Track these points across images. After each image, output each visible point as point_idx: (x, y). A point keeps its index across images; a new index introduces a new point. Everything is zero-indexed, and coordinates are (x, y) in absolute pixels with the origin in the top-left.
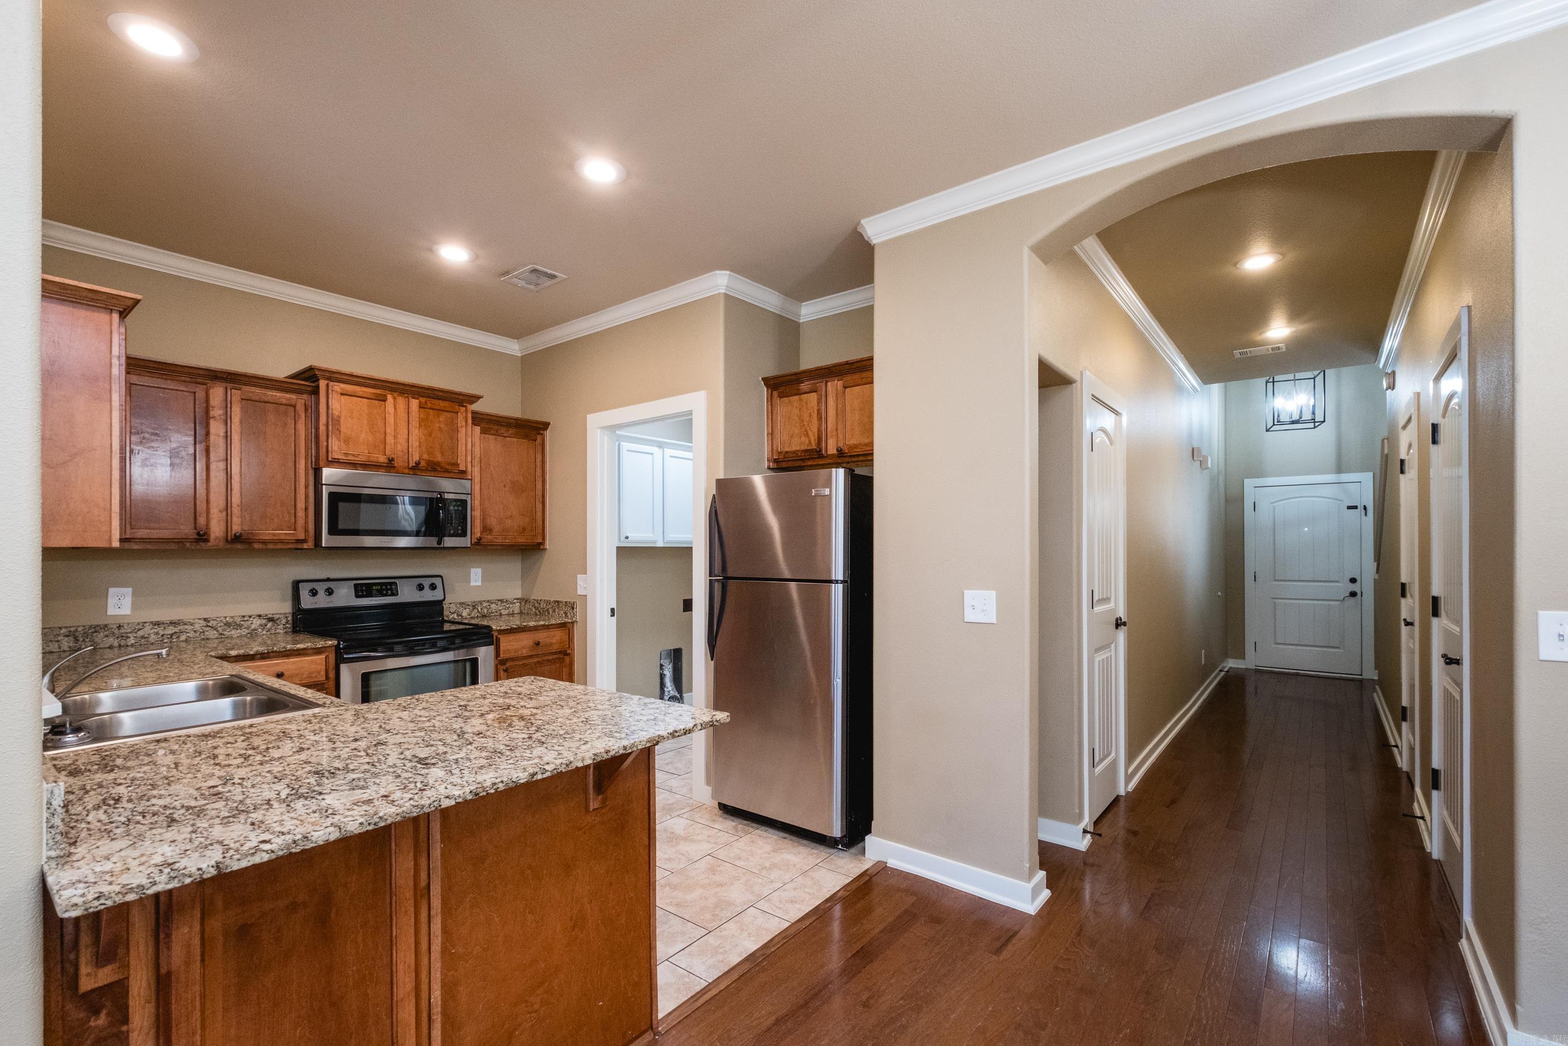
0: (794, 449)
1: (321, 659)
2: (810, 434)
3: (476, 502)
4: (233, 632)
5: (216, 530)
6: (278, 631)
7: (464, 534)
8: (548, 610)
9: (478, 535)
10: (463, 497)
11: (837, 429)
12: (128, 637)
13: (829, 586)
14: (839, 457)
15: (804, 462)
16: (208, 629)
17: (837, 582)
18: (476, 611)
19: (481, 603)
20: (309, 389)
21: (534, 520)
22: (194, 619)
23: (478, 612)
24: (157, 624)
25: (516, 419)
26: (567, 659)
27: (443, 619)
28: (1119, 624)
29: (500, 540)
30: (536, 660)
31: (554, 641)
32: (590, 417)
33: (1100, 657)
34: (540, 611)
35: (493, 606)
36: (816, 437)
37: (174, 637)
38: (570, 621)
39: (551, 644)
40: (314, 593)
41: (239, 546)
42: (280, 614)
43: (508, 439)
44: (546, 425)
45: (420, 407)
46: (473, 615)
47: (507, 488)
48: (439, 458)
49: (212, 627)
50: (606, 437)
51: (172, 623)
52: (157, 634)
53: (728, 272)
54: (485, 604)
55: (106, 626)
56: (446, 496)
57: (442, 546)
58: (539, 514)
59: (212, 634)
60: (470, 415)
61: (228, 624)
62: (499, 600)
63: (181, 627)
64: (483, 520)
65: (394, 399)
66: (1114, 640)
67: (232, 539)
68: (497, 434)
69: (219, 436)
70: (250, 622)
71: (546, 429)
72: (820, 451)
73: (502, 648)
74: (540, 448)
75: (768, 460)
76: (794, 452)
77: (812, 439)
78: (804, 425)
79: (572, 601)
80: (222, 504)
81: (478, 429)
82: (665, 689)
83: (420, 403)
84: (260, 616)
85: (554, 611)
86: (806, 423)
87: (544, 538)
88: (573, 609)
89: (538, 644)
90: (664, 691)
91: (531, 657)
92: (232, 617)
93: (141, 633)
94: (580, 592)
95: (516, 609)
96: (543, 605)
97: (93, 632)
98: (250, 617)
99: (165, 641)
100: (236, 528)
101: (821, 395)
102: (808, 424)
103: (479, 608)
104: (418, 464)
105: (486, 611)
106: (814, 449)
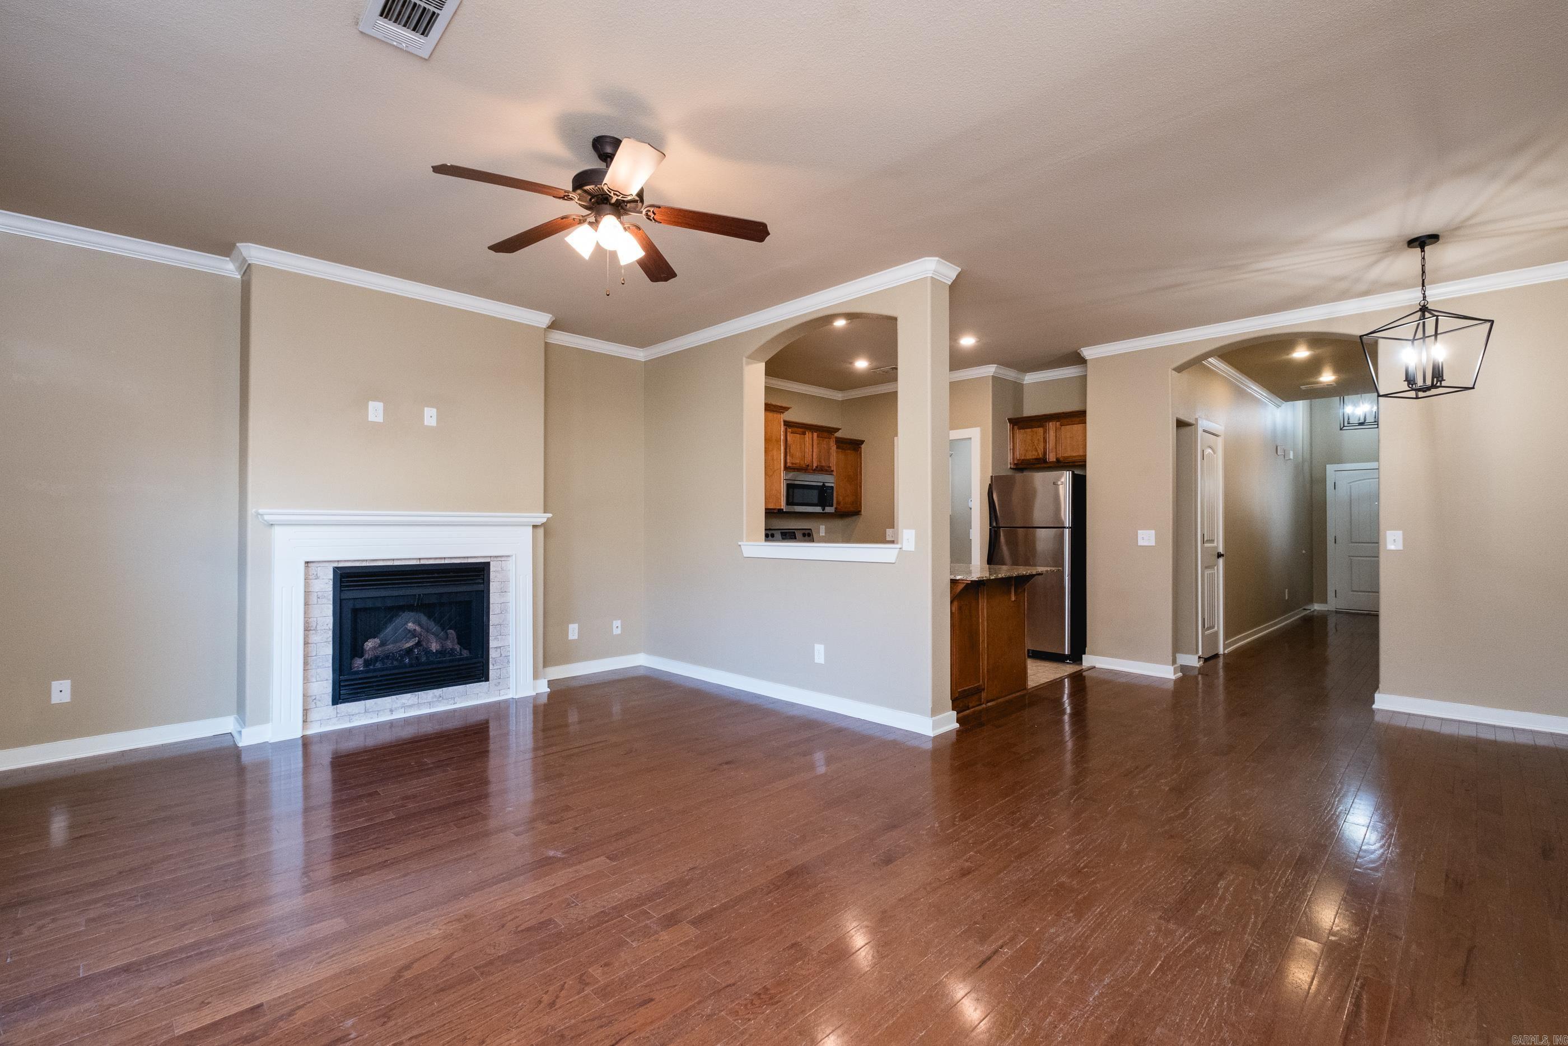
0: (1028, 458)
2: (1038, 450)
3: (835, 488)
7: (831, 505)
10: (831, 485)
11: (1056, 448)
13: (1064, 530)
15: (1034, 467)
17: (1068, 528)
21: (857, 497)
25: (853, 440)
28: (1219, 555)
29: (843, 509)
33: (1207, 572)
36: (1043, 452)
43: (847, 451)
44: (862, 442)
45: (818, 437)
47: (847, 479)
48: (824, 464)
53: (995, 364)
56: (827, 485)
57: (825, 512)
58: (859, 494)
60: (834, 440)
64: (839, 498)
65: (808, 433)
66: (1217, 564)
68: (844, 449)
71: (862, 445)
72: (1046, 461)
74: (859, 456)
75: (1010, 464)
76: (1028, 461)
77: (1040, 453)
78: (1034, 445)
81: (836, 447)
83: (818, 435)
86: (1036, 444)
87: (861, 506)
101: (1046, 430)
102: (1038, 445)
104: (816, 467)
106: (1041, 458)
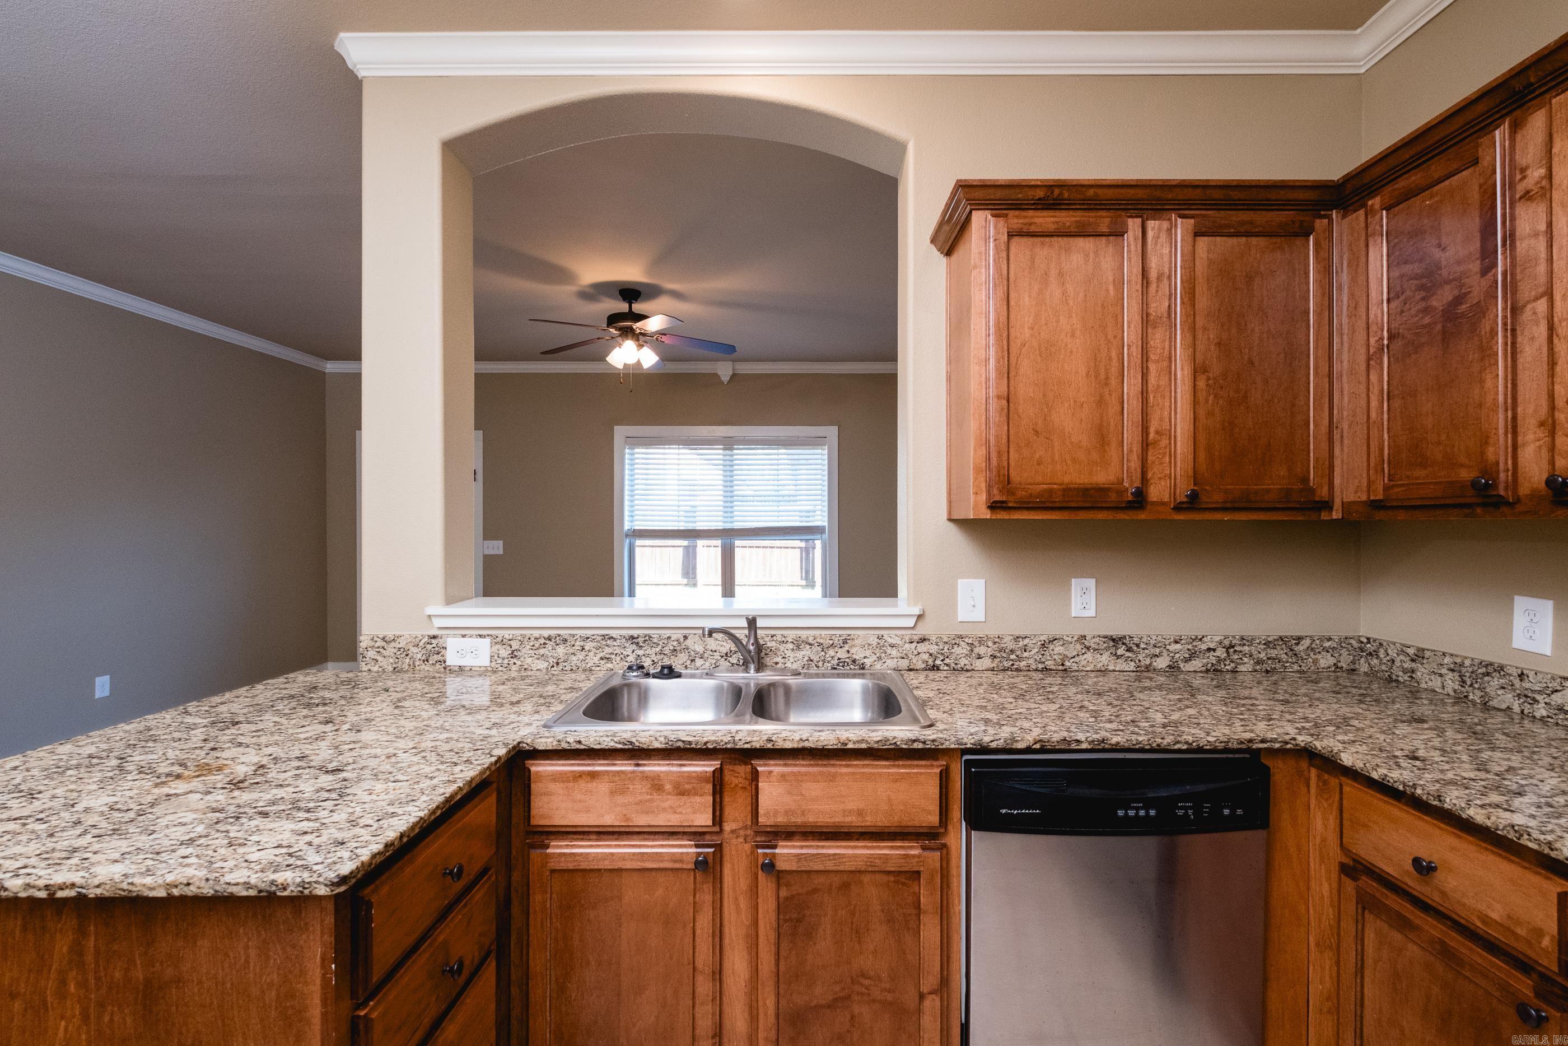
5: (1530, 472)
12: (1536, 701)
55: (1502, 667)
97: (1485, 675)
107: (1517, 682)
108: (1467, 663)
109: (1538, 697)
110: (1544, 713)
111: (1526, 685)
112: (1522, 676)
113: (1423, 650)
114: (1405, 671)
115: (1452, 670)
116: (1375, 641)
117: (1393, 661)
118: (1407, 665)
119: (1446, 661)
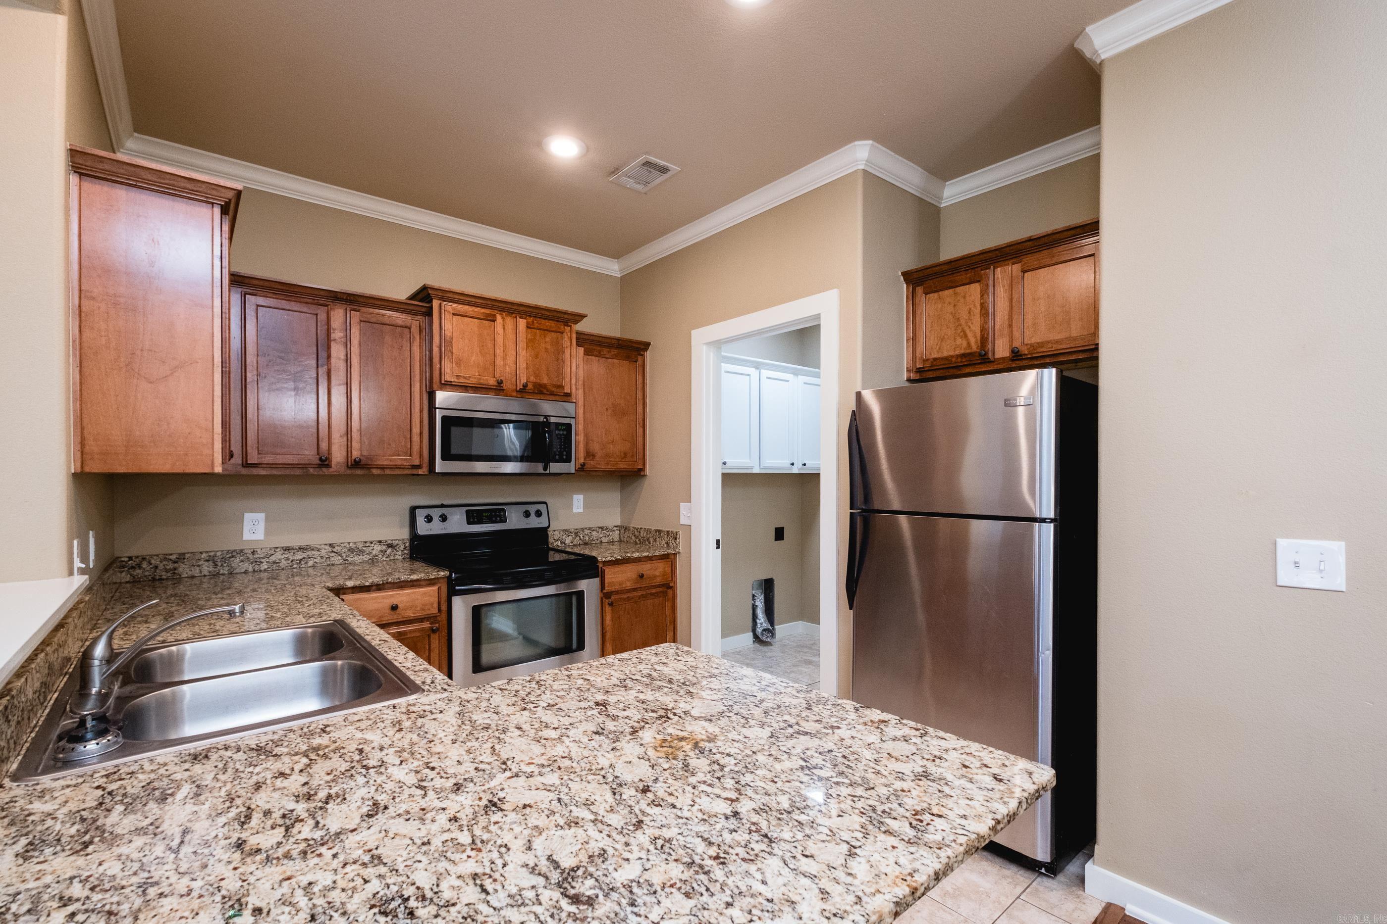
0: (945, 354)
1: (433, 590)
2: (970, 335)
3: (580, 426)
4: (356, 558)
5: (338, 456)
6: (397, 557)
7: (569, 460)
8: (648, 539)
9: (582, 461)
10: (567, 421)
11: (1010, 326)
12: (261, 562)
13: (1033, 526)
14: (1013, 360)
15: (960, 370)
16: (333, 554)
17: (1043, 520)
18: (578, 538)
19: (583, 529)
20: (423, 310)
21: (634, 444)
22: (320, 545)
23: (580, 539)
24: (287, 549)
25: (618, 340)
26: (670, 592)
27: (548, 546)
29: (602, 466)
30: (639, 593)
31: (657, 573)
32: (694, 333)
34: (640, 540)
35: (594, 533)
36: (979, 338)
37: (303, 563)
38: (673, 552)
39: (655, 577)
40: (429, 519)
41: (359, 472)
42: (399, 540)
43: (610, 360)
44: (647, 345)
45: (528, 327)
46: (575, 543)
47: (610, 411)
48: (545, 380)
49: (337, 553)
50: (712, 354)
51: (301, 549)
52: (287, 559)
53: (870, 142)
54: (587, 532)
55: (242, 551)
56: (553, 420)
57: (548, 472)
58: (640, 439)
59: (337, 560)
60: (574, 336)
61: (351, 550)
62: (599, 528)
63: (309, 553)
64: (587, 444)
65: (503, 319)
67: (352, 465)
68: (600, 355)
69: (339, 359)
70: (372, 548)
71: (647, 350)
72: (986, 354)
73: (607, 581)
74: (640, 370)
75: (907, 371)
76: (946, 358)
77: (973, 341)
78: (960, 325)
79: (675, 530)
80: (343, 428)
81: (581, 350)
82: (758, 621)
83: (528, 323)
84: (380, 542)
85: (655, 540)
86: (962, 322)
87: (644, 464)
88: (676, 539)
89: (641, 576)
90: (756, 622)
91: (635, 590)
92: (355, 543)
93: (273, 558)
94: (683, 521)
95: (616, 535)
96: (643, 534)
97: (230, 557)
98: (371, 543)
99: (295, 566)
100: (356, 454)
101: (988, 285)
102: (967, 323)
103: (581, 536)
104: (525, 386)
105: (587, 539)
106: (975, 352)
107: (251, 556)
108: (219, 554)
109: (262, 560)
110: (266, 567)
111: (256, 556)
112: (253, 553)
113: (184, 554)
114: (167, 571)
115: (208, 561)
116: (137, 557)
117: (156, 567)
118: (171, 566)
119: (203, 556)
